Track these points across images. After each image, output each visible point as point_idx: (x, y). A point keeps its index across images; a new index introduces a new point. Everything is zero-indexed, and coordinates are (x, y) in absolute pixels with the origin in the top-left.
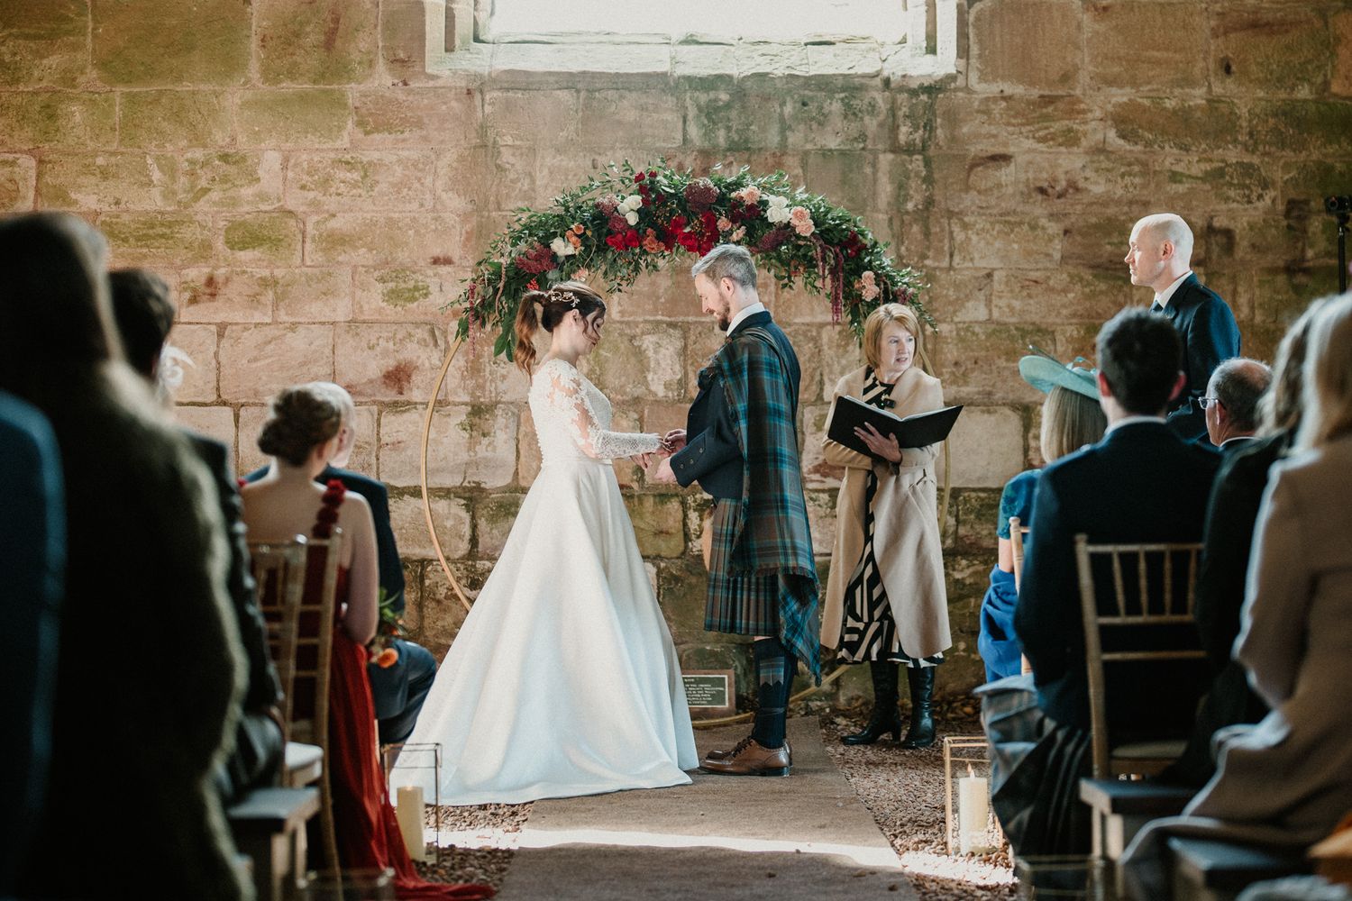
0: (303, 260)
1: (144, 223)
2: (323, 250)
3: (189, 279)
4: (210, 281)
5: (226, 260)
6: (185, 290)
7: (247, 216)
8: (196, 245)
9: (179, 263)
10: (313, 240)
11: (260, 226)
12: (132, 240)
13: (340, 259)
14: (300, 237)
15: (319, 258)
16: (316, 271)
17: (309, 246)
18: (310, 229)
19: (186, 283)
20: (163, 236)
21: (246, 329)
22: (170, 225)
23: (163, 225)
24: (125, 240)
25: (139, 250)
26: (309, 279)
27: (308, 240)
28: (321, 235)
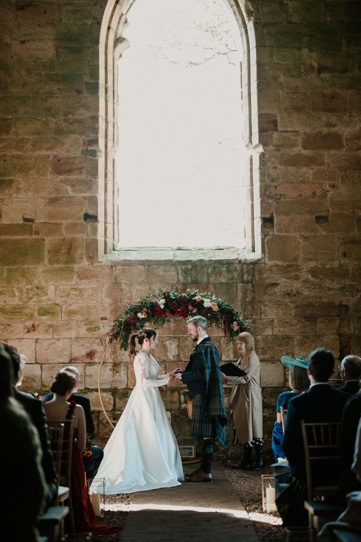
0: (61, 319)
1: (13, 308)
2: (68, 316)
3: (27, 325)
4: (33, 326)
5: (38, 319)
6: (26, 328)
7: (44, 306)
8: (29, 315)
9: (24, 320)
10: (65, 312)
11: (48, 308)
12: (9, 314)
13: (73, 318)
14: (60, 312)
15: (66, 318)
16: (65, 322)
17: (63, 315)
18: (63, 309)
19: (26, 326)
20: (19, 312)
21: (44, 340)
22: (21, 309)
23: (18, 308)
24: (7, 313)
25: (12, 317)
26: (63, 325)
27: (63, 313)
28: (67, 311)
